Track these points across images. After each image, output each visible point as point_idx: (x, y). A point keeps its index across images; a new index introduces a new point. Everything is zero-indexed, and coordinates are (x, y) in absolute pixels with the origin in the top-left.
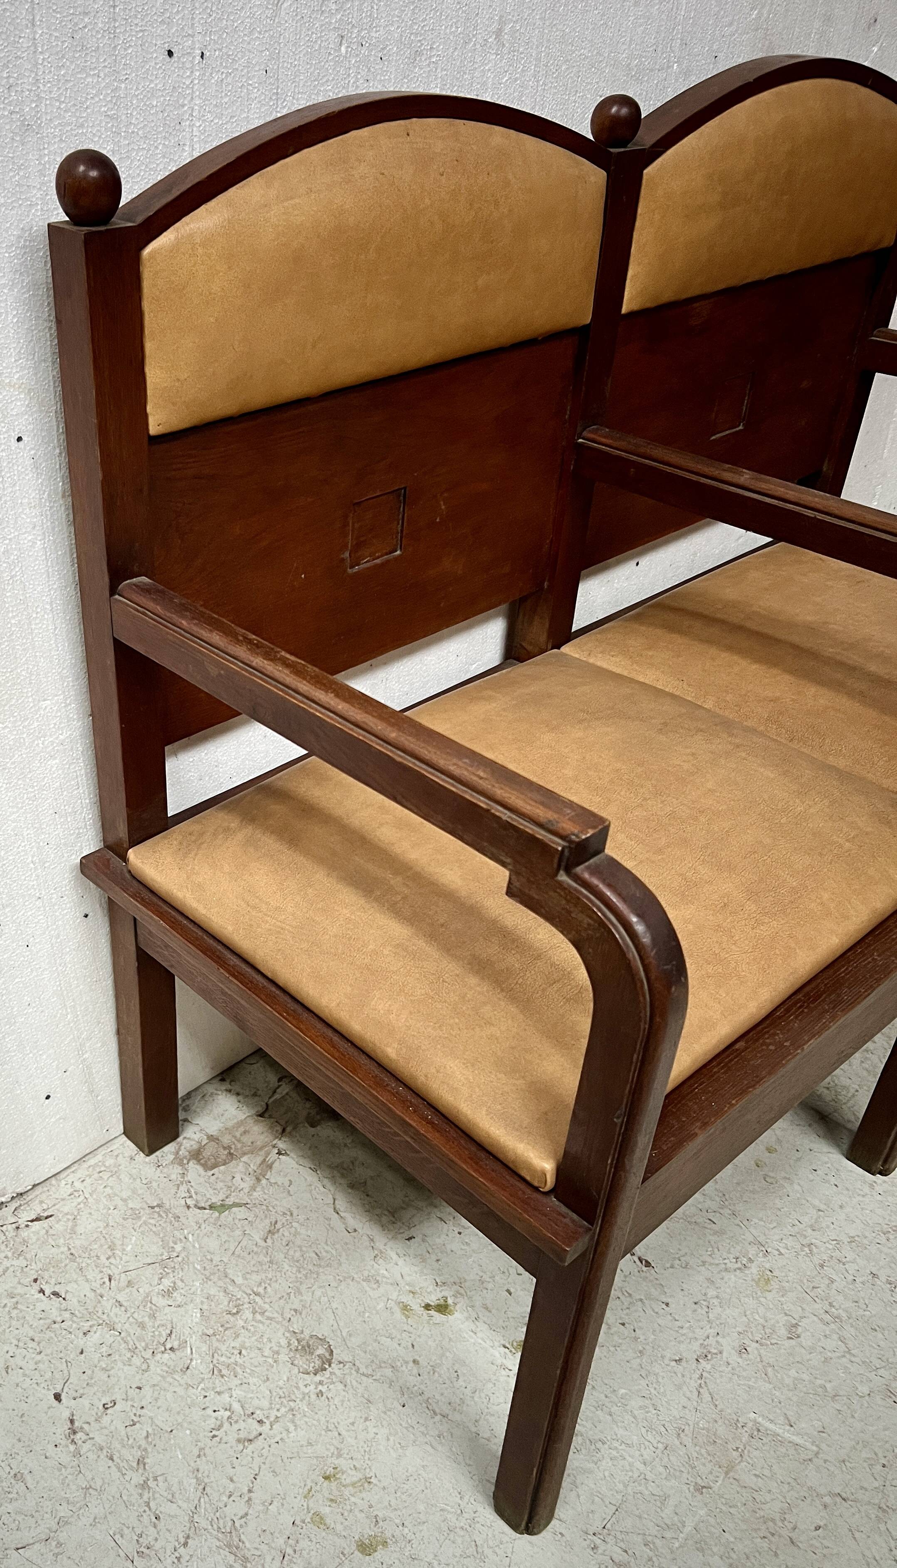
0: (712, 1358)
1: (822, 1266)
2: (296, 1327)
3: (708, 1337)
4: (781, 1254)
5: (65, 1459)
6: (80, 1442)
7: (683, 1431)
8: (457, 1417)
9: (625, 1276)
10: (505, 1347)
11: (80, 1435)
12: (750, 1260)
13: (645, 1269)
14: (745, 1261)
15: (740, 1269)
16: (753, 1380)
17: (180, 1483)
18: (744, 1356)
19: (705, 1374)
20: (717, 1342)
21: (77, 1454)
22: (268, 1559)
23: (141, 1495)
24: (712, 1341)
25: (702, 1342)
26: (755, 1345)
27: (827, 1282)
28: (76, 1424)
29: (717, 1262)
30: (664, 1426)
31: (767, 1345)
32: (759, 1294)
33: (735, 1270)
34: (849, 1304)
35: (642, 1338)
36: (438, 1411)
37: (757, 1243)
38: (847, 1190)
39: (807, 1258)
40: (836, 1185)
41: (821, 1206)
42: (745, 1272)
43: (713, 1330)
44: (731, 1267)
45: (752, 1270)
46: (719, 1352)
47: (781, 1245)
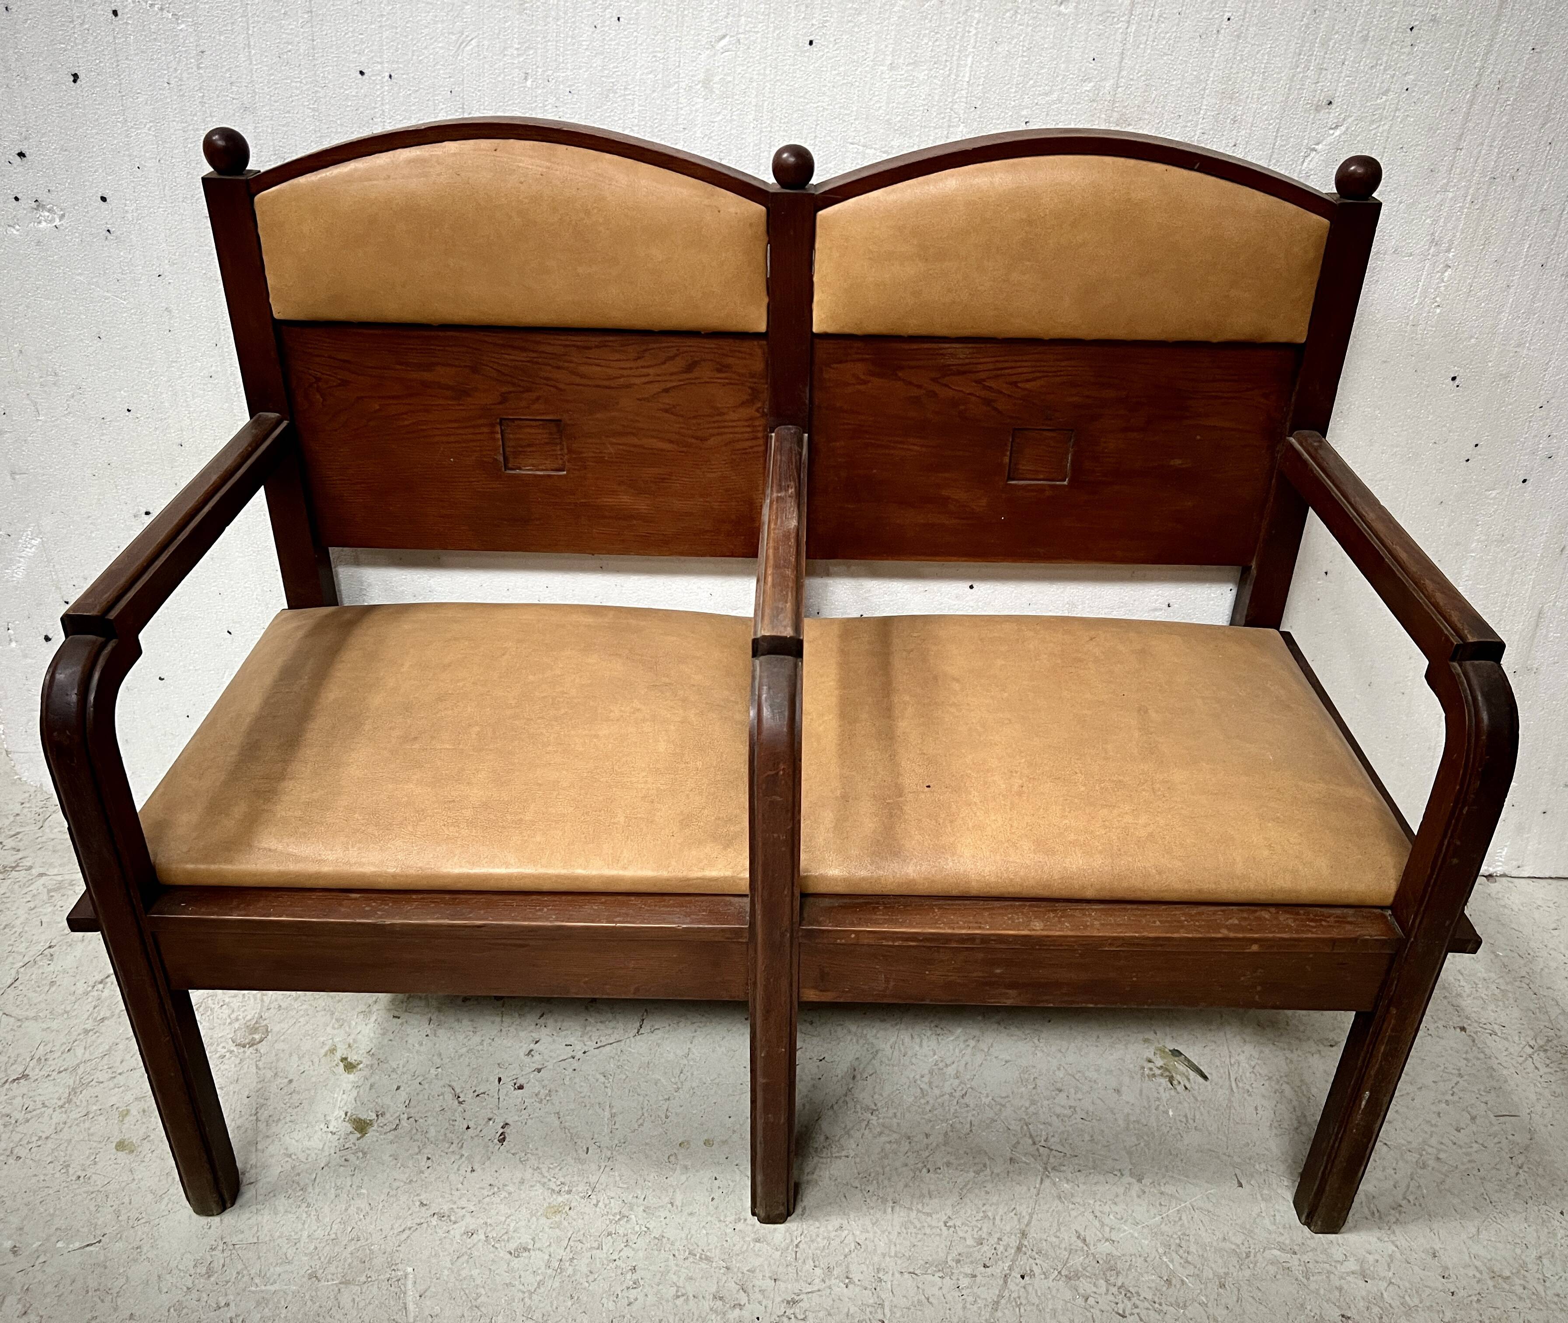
0: (445, 1222)
1: (610, 1234)
2: (266, 1015)
3: (463, 1209)
4: (596, 1205)
5: (80, 991)
6: (96, 988)
7: (358, 1241)
8: (262, 1126)
10: (346, 1114)
11: (101, 986)
12: (570, 1193)
13: (496, 1141)
14: (565, 1190)
15: (553, 1190)
16: (446, 1253)
17: (101, 1044)
18: (465, 1237)
19: (425, 1225)
20: (464, 1216)
21: (87, 993)
22: (80, 1109)
23: (79, 1034)
24: (461, 1213)
25: (455, 1207)
26: (483, 1237)
27: (596, 1245)
28: (108, 980)
29: (546, 1174)
30: (354, 1229)
31: (489, 1245)
32: (539, 1215)
33: (549, 1189)
34: (585, 1270)
35: (426, 1174)
36: (259, 1114)
37: (593, 1186)
38: (716, 1208)
39: (608, 1222)
40: (713, 1199)
41: (678, 1203)
42: (554, 1196)
43: (473, 1208)
44: (551, 1186)
45: (560, 1199)
46: (455, 1223)
47: (607, 1202)
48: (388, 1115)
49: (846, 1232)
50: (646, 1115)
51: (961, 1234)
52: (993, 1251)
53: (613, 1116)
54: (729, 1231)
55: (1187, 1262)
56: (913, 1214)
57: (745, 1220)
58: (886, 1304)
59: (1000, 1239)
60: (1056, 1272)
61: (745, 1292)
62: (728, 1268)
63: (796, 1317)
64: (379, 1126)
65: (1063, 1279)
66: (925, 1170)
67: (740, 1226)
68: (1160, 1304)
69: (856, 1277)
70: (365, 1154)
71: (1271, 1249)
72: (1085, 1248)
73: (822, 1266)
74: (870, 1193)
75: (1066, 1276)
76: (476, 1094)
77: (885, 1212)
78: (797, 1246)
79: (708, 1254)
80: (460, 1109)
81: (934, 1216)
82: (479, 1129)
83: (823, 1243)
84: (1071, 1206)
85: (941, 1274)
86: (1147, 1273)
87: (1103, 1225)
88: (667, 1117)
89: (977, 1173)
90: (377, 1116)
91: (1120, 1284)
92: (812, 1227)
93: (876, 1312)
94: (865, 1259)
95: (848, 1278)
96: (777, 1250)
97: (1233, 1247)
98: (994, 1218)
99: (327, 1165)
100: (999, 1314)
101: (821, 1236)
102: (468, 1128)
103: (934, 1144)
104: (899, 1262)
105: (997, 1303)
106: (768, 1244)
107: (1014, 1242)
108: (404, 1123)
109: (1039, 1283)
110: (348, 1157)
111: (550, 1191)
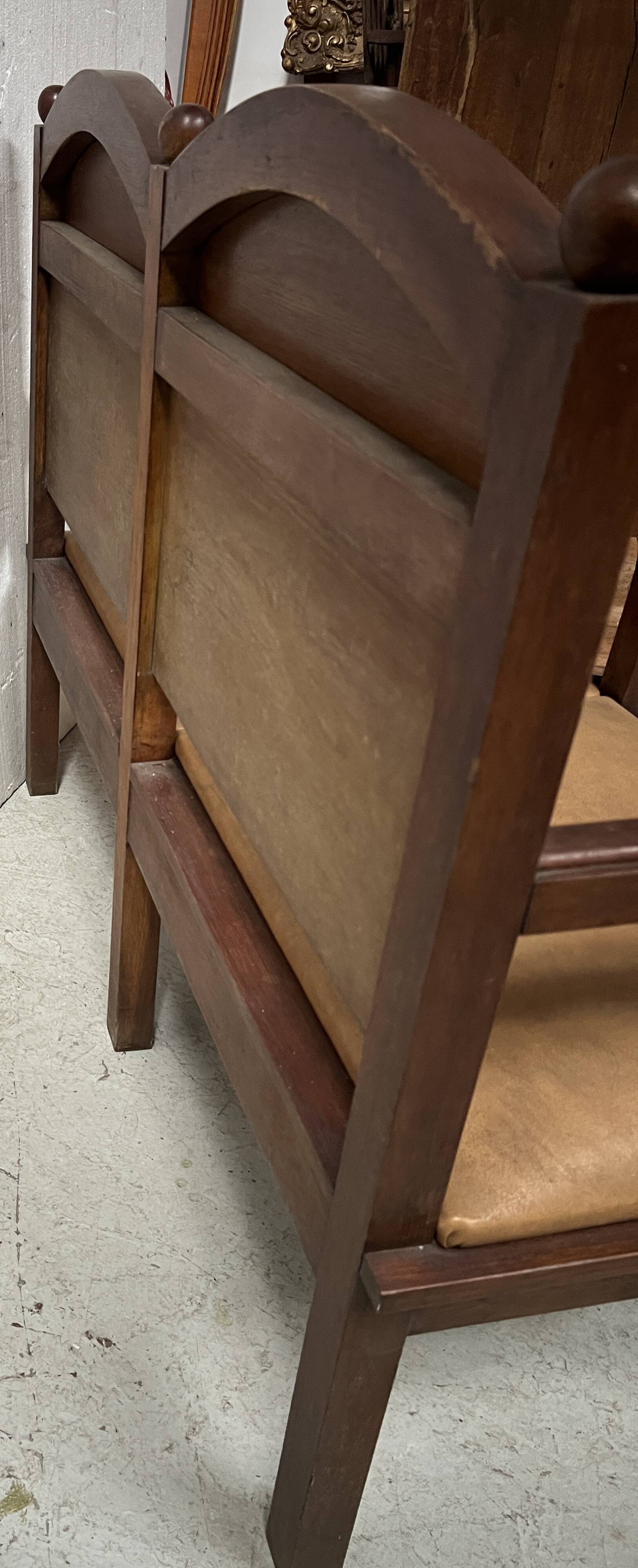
0: (200, 1429)
3: (190, 1405)
4: (228, 1277)
7: (197, 1534)
9: (91, 1368)
12: (203, 1296)
13: (107, 1350)
14: (198, 1299)
15: (196, 1310)
18: (229, 1412)
19: (199, 1452)
20: (200, 1407)
24: (195, 1408)
25: (185, 1414)
26: (235, 1394)
30: (177, 1537)
31: (246, 1388)
32: (222, 1331)
35: (127, 1436)
37: (203, 1273)
38: (264, 1182)
40: (254, 1181)
42: (204, 1311)
43: (193, 1395)
44: (190, 1312)
45: (210, 1307)
46: (206, 1418)
48: (14, 1463)
50: (130, 1203)
53: (118, 1231)
64: (28, 1478)
70: (65, 1504)
76: (26, 1354)
80: (42, 1377)
82: (82, 1364)
88: (141, 1187)
90: (9, 1476)
99: (64, 1557)
102: (75, 1375)
108: (35, 1446)
110: (62, 1526)
111: (196, 1313)
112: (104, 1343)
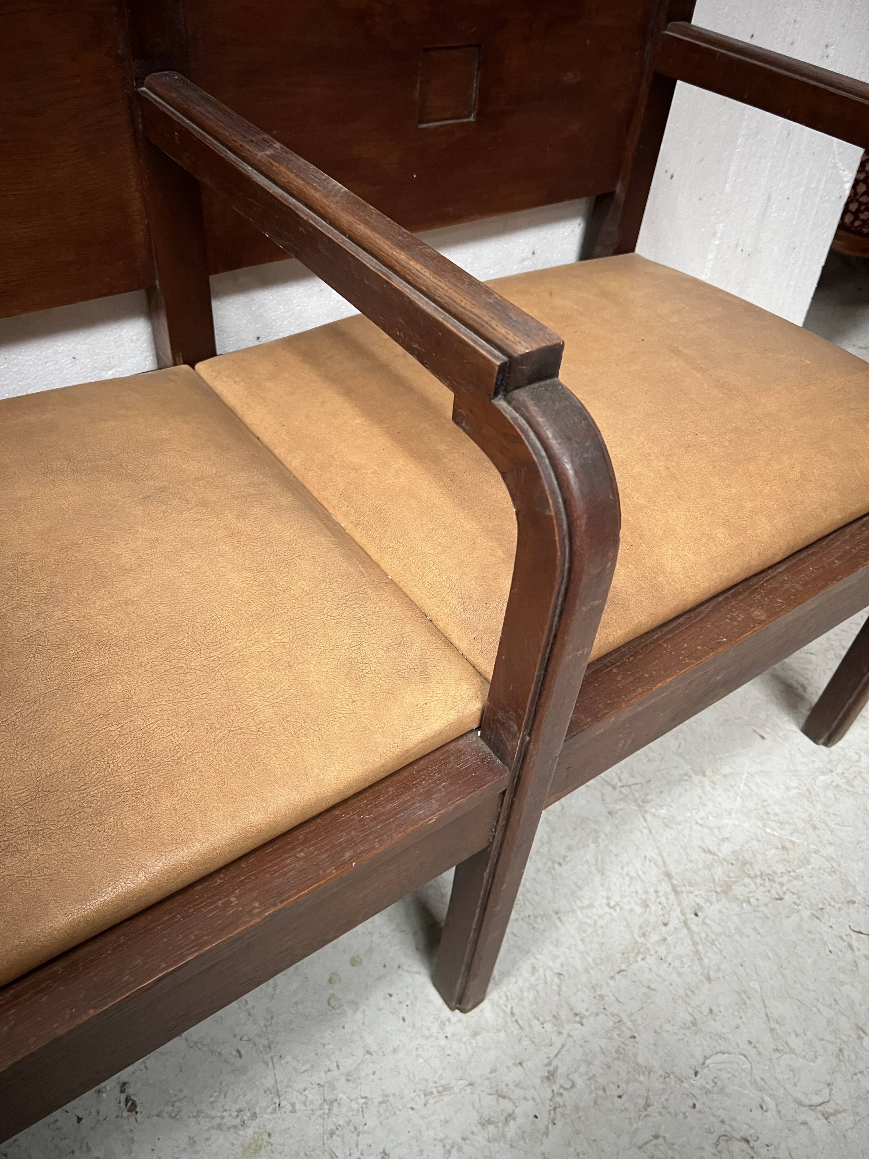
1: (332, 1134)
4: (294, 1111)
12: (254, 1116)
13: (126, 1114)
14: (248, 1116)
15: (235, 1127)
29: (213, 1113)
33: (229, 1129)
37: (274, 1091)
38: (414, 1026)
39: (320, 1121)
40: (404, 1019)
41: (374, 1048)
42: (241, 1133)
44: (229, 1124)
45: (250, 1131)
47: (302, 1098)
49: (541, 970)
51: (627, 907)
52: (660, 906)
54: (443, 1042)
55: (782, 823)
56: (579, 914)
57: (449, 1020)
58: (624, 1017)
59: (656, 892)
60: (714, 894)
61: (504, 1098)
62: (471, 1084)
63: (565, 1089)
65: (723, 895)
66: (556, 866)
67: (449, 1030)
68: (794, 871)
69: (581, 1008)
71: (817, 777)
72: (716, 858)
73: (548, 1018)
74: (532, 917)
75: (723, 891)
77: (557, 928)
78: (512, 1014)
79: (443, 1082)
81: (595, 904)
83: (531, 995)
84: (680, 827)
85: (640, 957)
86: (767, 850)
87: (711, 829)
89: (595, 841)
91: (758, 873)
92: (511, 986)
93: (622, 1032)
94: (576, 985)
95: (576, 1015)
96: (499, 1031)
97: (797, 791)
98: (639, 876)
100: (706, 961)
101: (525, 989)
102: (79, 1120)
103: (545, 836)
104: (603, 968)
105: (697, 952)
106: (487, 1031)
107: (665, 887)
109: (711, 911)
111: (232, 1130)
112: (129, 1104)
